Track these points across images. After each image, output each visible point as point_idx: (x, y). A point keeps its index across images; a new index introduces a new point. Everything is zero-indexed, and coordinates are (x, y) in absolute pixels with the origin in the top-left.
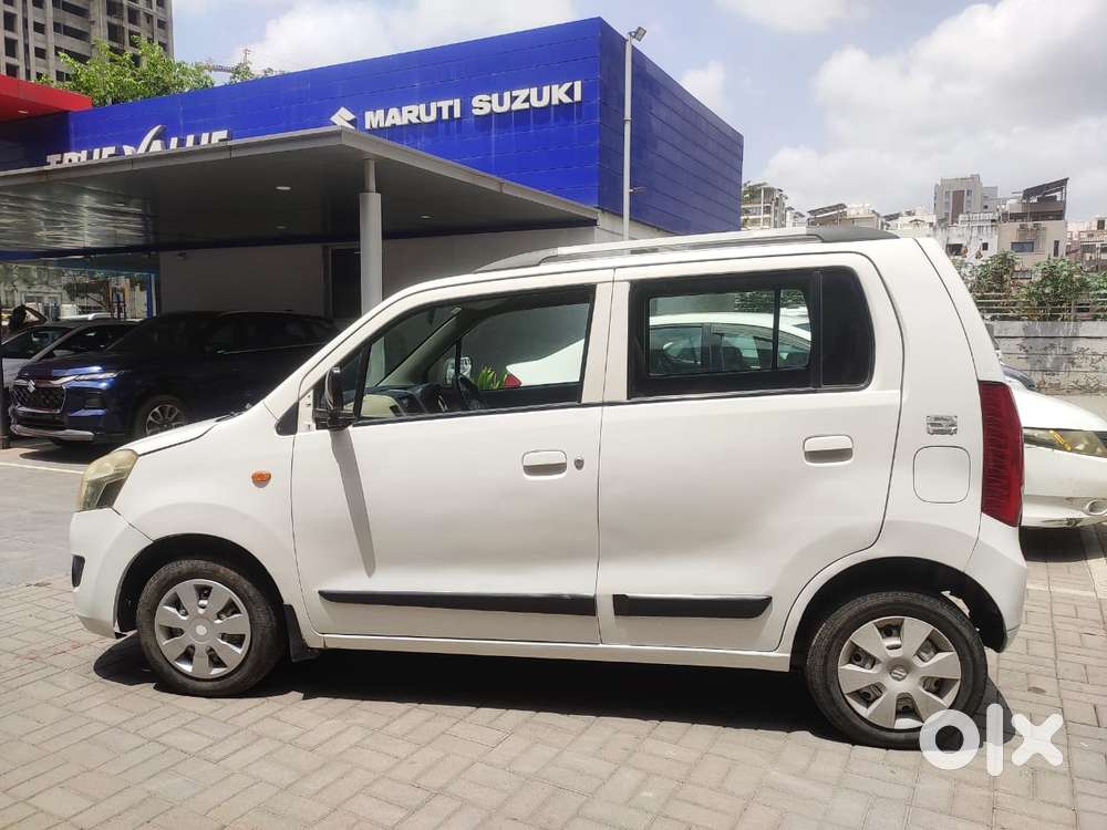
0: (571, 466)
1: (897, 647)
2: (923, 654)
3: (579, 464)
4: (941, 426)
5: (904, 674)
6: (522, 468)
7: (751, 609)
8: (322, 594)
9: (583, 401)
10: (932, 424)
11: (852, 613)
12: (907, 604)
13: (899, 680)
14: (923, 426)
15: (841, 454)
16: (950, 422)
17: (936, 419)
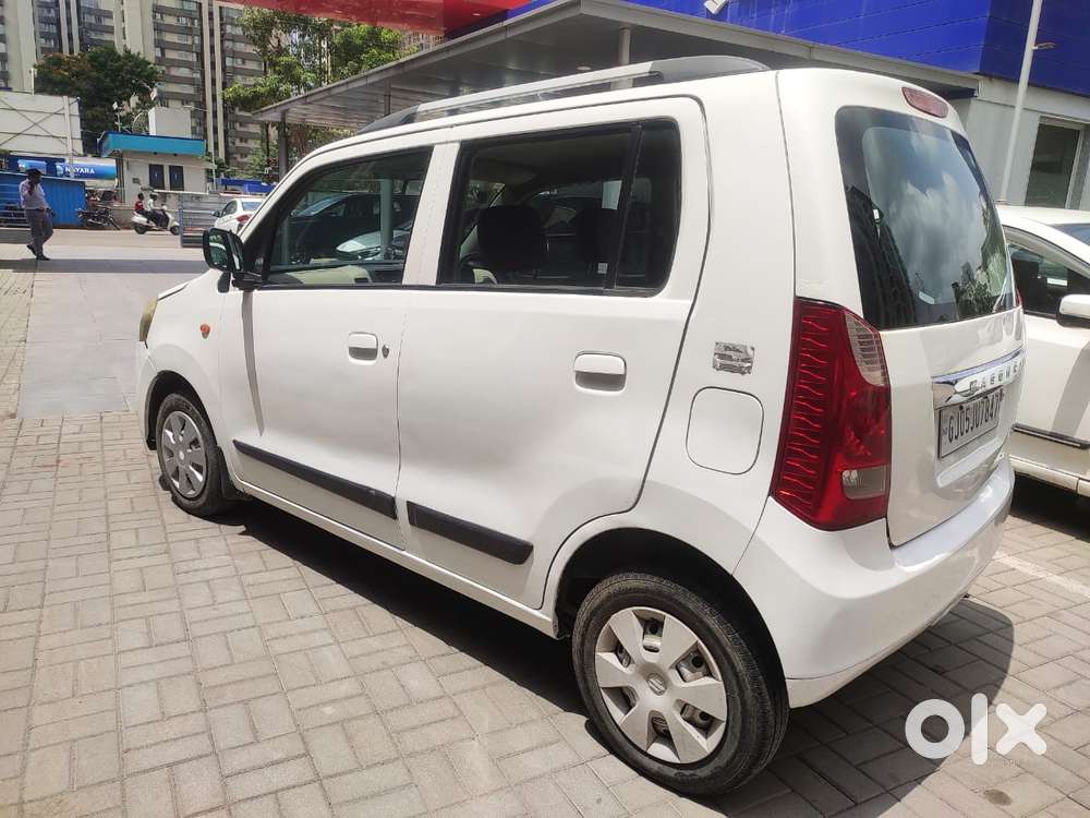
0: (380, 353)
1: (655, 650)
2: (685, 671)
3: (386, 352)
4: (733, 359)
5: (663, 689)
6: (348, 349)
7: (515, 552)
8: (234, 442)
9: (404, 282)
10: (722, 356)
11: (611, 590)
12: (670, 598)
13: (655, 692)
14: (709, 357)
15: (613, 381)
16: (743, 356)
17: (727, 348)
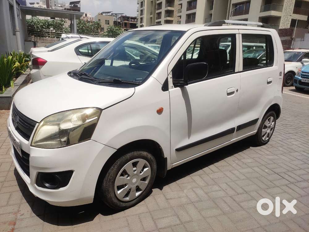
3: (237, 91)
6: (226, 94)
8: (176, 150)
9: (235, 72)
17: (280, 72)
